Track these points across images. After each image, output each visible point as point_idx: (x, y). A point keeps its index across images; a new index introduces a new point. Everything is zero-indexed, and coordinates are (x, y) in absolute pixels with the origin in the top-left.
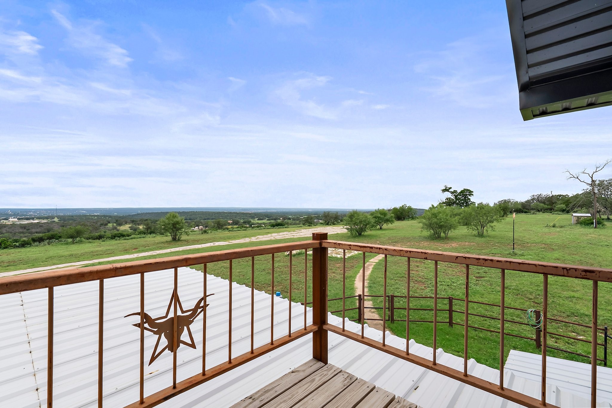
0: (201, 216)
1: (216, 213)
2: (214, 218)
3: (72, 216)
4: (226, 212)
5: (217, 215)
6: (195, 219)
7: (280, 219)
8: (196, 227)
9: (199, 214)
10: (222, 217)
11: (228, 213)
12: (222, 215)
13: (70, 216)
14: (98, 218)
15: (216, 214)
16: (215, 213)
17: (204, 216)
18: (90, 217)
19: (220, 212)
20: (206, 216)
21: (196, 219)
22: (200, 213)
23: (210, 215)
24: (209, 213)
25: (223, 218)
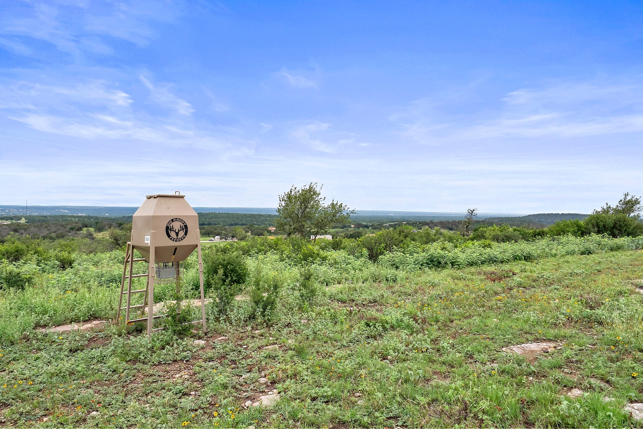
0: (226, 220)
1: (248, 215)
2: (245, 223)
3: (45, 217)
4: (264, 215)
5: (250, 219)
6: (216, 225)
7: (350, 227)
8: (217, 237)
9: (223, 217)
10: (257, 222)
11: (267, 217)
12: (258, 219)
13: (43, 217)
14: (80, 220)
15: (248, 217)
16: (246, 216)
17: (230, 219)
18: (69, 219)
19: (253, 214)
20: (233, 221)
21: (218, 224)
22: (223, 215)
23: (238, 218)
24: (238, 216)
25: (259, 223)
